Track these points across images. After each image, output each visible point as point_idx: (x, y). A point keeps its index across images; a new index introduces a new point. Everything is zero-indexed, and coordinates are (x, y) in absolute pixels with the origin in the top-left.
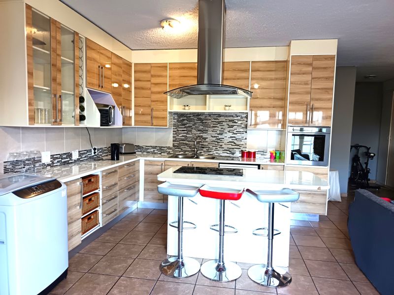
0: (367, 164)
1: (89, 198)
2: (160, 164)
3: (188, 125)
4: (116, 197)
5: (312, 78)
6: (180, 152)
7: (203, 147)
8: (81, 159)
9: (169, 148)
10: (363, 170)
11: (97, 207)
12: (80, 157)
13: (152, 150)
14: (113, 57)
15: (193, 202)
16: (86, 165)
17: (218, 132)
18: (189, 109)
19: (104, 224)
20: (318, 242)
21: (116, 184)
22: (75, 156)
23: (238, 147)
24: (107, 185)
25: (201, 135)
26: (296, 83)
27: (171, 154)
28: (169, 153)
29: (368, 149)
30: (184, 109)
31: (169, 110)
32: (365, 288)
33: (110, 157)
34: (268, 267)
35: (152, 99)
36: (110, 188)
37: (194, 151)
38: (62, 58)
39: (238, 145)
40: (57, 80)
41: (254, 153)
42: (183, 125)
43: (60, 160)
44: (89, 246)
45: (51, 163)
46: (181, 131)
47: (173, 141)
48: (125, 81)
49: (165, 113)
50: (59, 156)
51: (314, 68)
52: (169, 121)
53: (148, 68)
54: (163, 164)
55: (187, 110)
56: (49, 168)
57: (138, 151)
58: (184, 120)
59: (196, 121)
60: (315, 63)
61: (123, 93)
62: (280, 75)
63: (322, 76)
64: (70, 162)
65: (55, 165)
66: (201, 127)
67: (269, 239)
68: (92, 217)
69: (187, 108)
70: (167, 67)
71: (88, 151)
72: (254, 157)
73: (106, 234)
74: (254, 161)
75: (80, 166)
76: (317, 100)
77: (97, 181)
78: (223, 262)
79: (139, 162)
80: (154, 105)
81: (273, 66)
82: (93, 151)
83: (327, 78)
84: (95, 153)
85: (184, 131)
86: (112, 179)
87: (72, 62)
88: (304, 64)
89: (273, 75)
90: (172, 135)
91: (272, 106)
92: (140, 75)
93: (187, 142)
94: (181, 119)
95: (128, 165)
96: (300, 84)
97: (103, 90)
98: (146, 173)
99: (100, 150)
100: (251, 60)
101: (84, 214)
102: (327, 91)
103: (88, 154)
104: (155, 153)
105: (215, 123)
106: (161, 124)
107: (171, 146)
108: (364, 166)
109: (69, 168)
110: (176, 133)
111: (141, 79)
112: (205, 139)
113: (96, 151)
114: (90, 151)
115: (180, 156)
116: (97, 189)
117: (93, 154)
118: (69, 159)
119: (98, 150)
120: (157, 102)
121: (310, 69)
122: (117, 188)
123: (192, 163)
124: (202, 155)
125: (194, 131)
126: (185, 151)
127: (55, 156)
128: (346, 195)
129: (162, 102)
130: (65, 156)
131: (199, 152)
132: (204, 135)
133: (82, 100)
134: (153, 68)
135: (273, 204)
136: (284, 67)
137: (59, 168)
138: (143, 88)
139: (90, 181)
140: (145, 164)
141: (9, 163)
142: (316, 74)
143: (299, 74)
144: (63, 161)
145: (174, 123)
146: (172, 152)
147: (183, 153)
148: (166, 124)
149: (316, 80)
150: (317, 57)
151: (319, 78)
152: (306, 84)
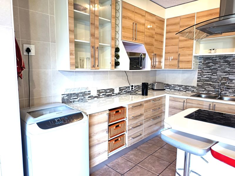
1: (117, 125)
2: (183, 101)
3: (213, 68)
4: (141, 124)
6: (203, 91)
7: (229, 89)
8: (121, 93)
9: (193, 87)
11: (124, 132)
12: (120, 92)
13: (178, 88)
14: (147, 15)
16: (125, 98)
18: (215, 52)
19: (130, 145)
21: (141, 115)
22: (117, 91)
24: (133, 116)
25: (227, 76)
27: (195, 92)
28: (193, 91)
30: (210, 53)
31: (194, 54)
33: (141, 93)
35: (180, 46)
36: (135, 118)
37: (218, 91)
38: (100, 18)
40: (95, 36)
42: (208, 67)
43: (105, 93)
44: (116, 160)
45: (97, 95)
46: (206, 72)
47: (198, 81)
48: (157, 34)
49: (190, 57)
50: (104, 91)
52: (194, 65)
53: (177, 21)
54: (185, 101)
55: (213, 53)
56: (96, 99)
57: (167, 88)
58: (209, 63)
59: (222, 64)
61: (155, 43)
64: (112, 95)
65: (100, 97)
66: (228, 69)
68: (119, 139)
69: (213, 51)
70: (194, 16)
71: (126, 87)
73: (132, 152)
75: (120, 98)
77: (124, 112)
79: (165, 98)
80: (181, 52)
82: (131, 88)
84: (132, 89)
85: (209, 72)
86: (137, 111)
87: (109, 21)
90: (196, 76)
92: (170, 28)
93: (211, 83)
94: (207, 62)
95: (154, 100)
97: (136, 42)
98: (170, 107)
99: (137, 87)
101: (111, 137)
103: (127, 89)
104: (181, 91)
106: (186, 67)
107: (195, 85)
109: (111, 99)
110: (201, 74)
111: (171, 31)
113: (133, 87)
114: (129, 87)
115: (203, 96)
116: (124, 118)
117: (131, 90)
118: (111, 93)
119: (135, 87)
120: (183, 49)
122: (143, 118)
123: (214, 104)
124: (227, 96)
125: (219, 73)
126: (209, 91)
127: (101, 91)
129: (188, 48)
130: (109, 91)
131: (223, 92)
133: (117, 50)
134: (182, 20)
137: (103, 99)
138: (172, 38)
139: (117, 112)
140: (170, 100)
141: (66, 95)
144: (107, 94)
145: (200, 66)
146: (196, 91)
147: (206, 92)
148: (191, 67)
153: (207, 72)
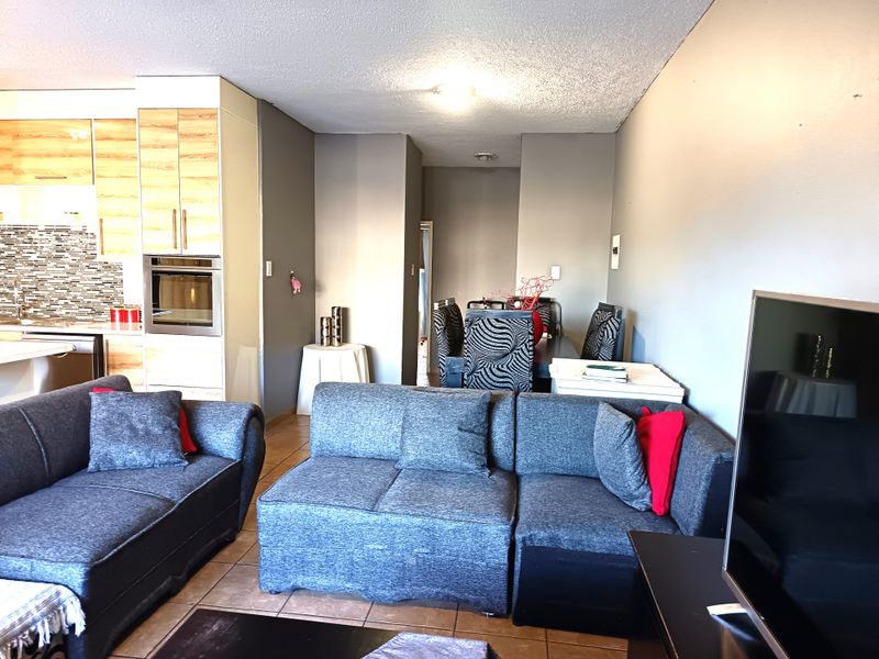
5: (180, 156)
17: (68, 268)
23: (109, 300)
26: (152, 165)
39: (107, 296)
51: (181, 135)
59: (21, 245)
60: (184, 125)
63: (198, 152)
66: (33, 258)
76: (192, 199)
83: (206, 156)
88: (163, 127)
96: (158, 168)
102: (207, 183)
112: (43, 282)
121: (172, 137)
132: (41, 275)
142: (187, 147)
143: (155, 147)
149: (186, 159)
150: (185, 113)
151: (192, 156)
152: (170, 168)
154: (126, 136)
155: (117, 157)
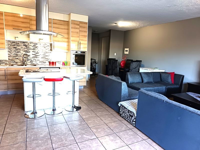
0: (95, 66)
2: (4, 70)
3: (17, 48)
6: (13, 63)
7: (28, 60)
9: (6, 61)
10: (94, 68)
15: (40, 84)
17: (36, 52)
18: (18, 39)
20: (85, 95)
23: (47, 60)
25: (26, 53)
28: (6, 63)
29: (95, 60)
30: (15, 39)
31: (6, 39)
32: (103, 104)
34: (73, 105)
37: (23, 62)
39: (47, 59)
41: (55, 63)
42: (14, 48)
47: (9, 57)
49: (3, 41)
51: (80, 27)
54: (6, 70)
58: (15, 45)
59: (22, 46)
60: (80, 24)
62: (66, 27)
63: (83, 30)
66: (26, 49)
67: (73, 95)
70: (3, 14)
72: (55, 64)
74: (55, 66)
76: (82, 40)
78: (55, 107)
81: (62, 23)
83: (85, 31)
88: (76, 24)
89: (62, 27)
90: (7, 54)
91: (63, 41)
94: (13, 44)
96: (75, 33)
100: (52, 18)
102: (85, 37)
105: (34, 47)
107: (7, 60)
108: (94, 67)
110: (10, 52)
112: (29, 55)
121: (78, 27)
124: (28, 64)
125: (22, 52)
126: (17, 63)
128: (90, 78)
131: (25, 63)
132: (28, 54)
135: (74, 81)
136: (67, 24)
142: (81, 29)
143: (74, 28)
145: (9, 47)
146: (8, 63)
147: (15, 63)
148: (5, 47)
149: (81, 32)
150: (81, 22)
151: (82, 31)
152: (77, 33)
153: (14, 51)
154: (61, 24)
155: (58, 28)
